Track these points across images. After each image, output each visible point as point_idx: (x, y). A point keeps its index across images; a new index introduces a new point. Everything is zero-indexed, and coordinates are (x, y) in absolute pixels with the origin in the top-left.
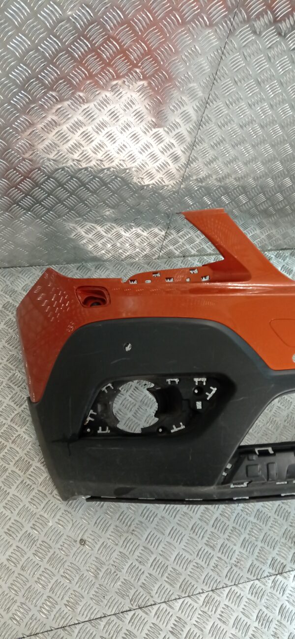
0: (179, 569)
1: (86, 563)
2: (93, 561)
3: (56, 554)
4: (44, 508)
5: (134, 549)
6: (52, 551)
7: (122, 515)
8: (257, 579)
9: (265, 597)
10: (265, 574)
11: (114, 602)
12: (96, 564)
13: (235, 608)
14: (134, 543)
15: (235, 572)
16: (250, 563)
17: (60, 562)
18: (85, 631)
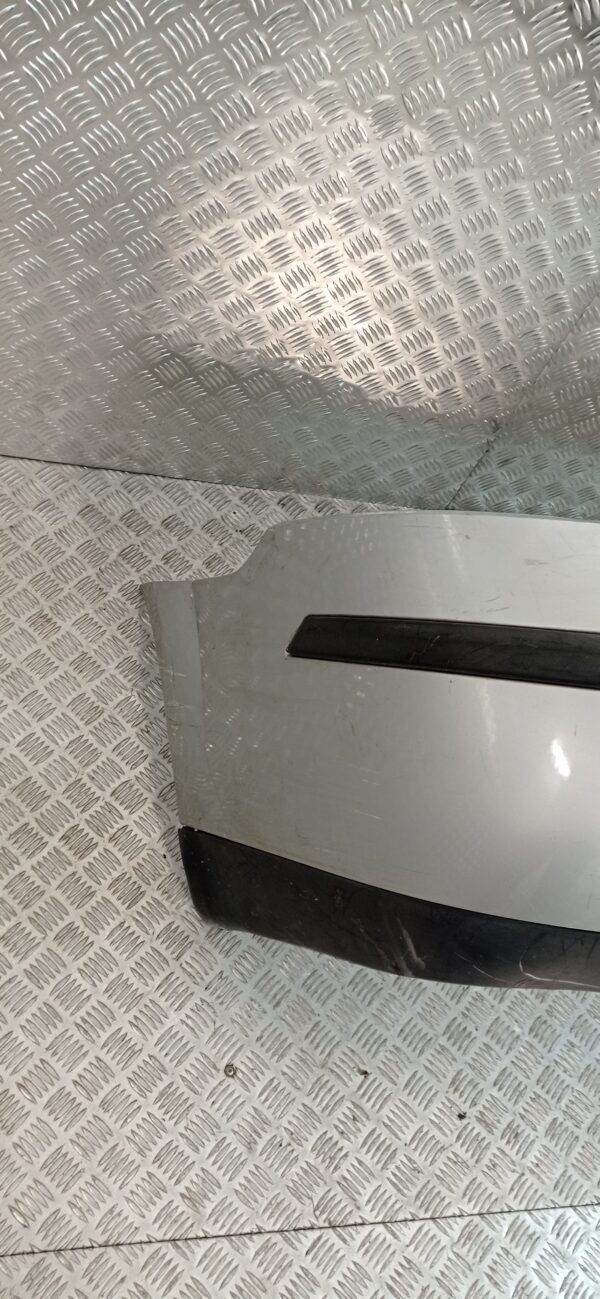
0: (420, 1161)
1: (233, 1115)
2: (249, 1114)
3: (173, 1087)
4: (160, 986)
5: (332, 1104)
6: (167, 1080)
7: (316, 1030)
8: (571, 1206)
9: (584, 1246)
10: (589, 1199)
11: (282, 1207)
12: (253, 1122)
13: (521, 1258)
14: (333, 1092)
15: (528, 1184)
17: (181, 1105)
18: (217, 1255)
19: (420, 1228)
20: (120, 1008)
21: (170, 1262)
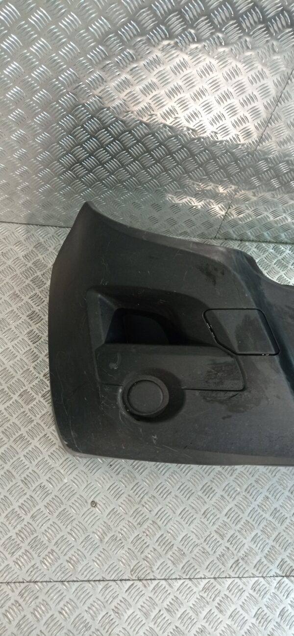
0: (185, 550)
1: (93, 525)
2: (101, 524)
3: (66, 511)
4: (62, 464)
5: (142, 521)
6: (63, 507)
7: (137, 486)
8: (262, 577)
9: (268, 596)
10: (272, 574)
11: (115, 569)
12: (104, 528)
13: (235, 600)
14: (144, 515)
15: (241, 564)
16: (258, 558)
17: (69, 519)
18: (82, 589)
19: (183, 583)
20: (42, 473)
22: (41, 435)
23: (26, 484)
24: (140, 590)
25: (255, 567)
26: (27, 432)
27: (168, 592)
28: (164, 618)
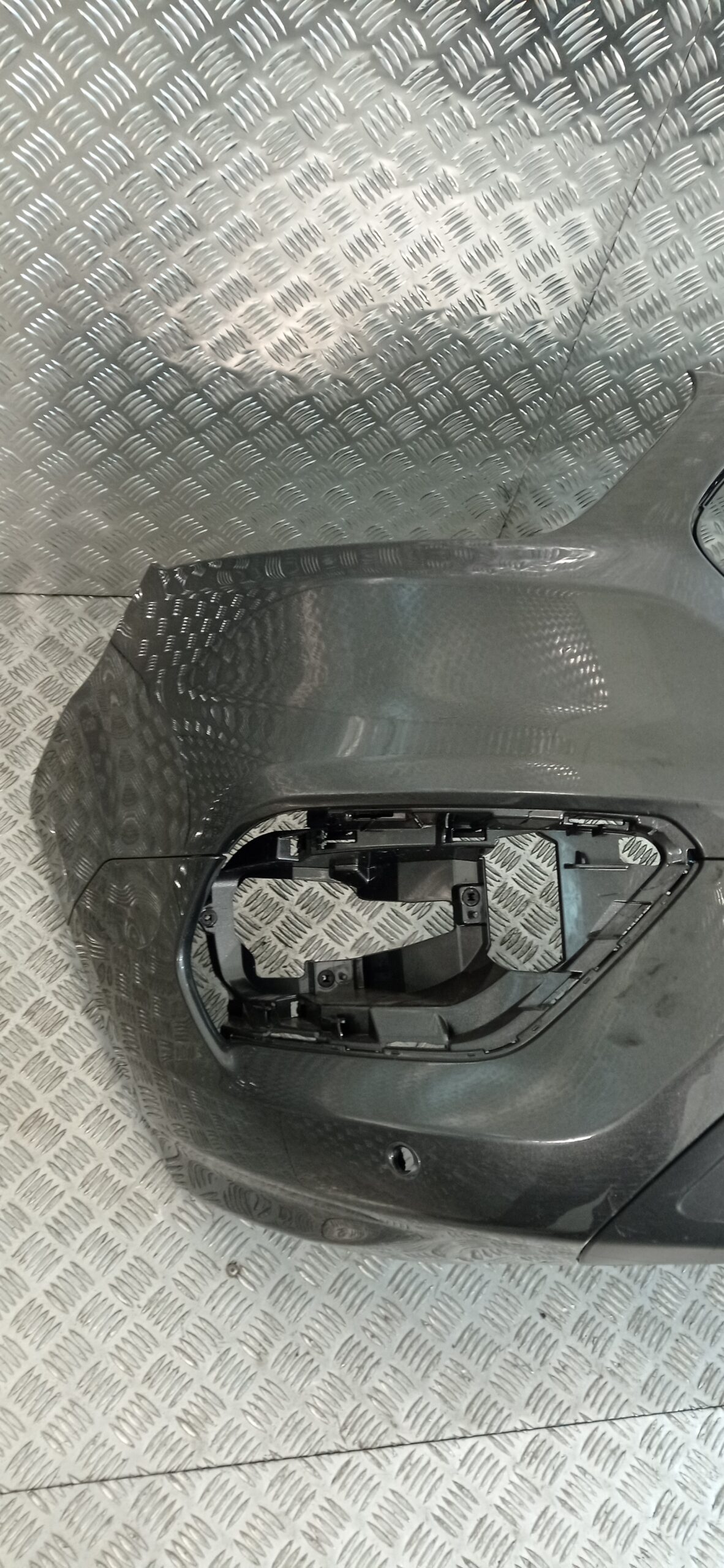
0: (469, 1364)
1: (237, 1322)
2: (256, 1318)
3: (165, 1293)
4: (146, 1176)
5: (358, 1302)
6: (157, 1285)
8: (664, 1413)
9: (681, 1460)
10: (687, 1403)
11: (301, 1427)
12: (263, 1328)
13: (603, 1477)
14: (360, 1287)
15: (608, 1387)
16: (649, 1368)
17: (174, 1313)
18: (222, 1487)
19: (473, 1447)
20: (98, 1204)
21: (165, 1498)
22: (89, 1108)
23: (59, 1234)
24: (368, 1475)
25: (644, 1388)
26: (51, 1103)
27: (438, 1475)
28: (434, 1541)
